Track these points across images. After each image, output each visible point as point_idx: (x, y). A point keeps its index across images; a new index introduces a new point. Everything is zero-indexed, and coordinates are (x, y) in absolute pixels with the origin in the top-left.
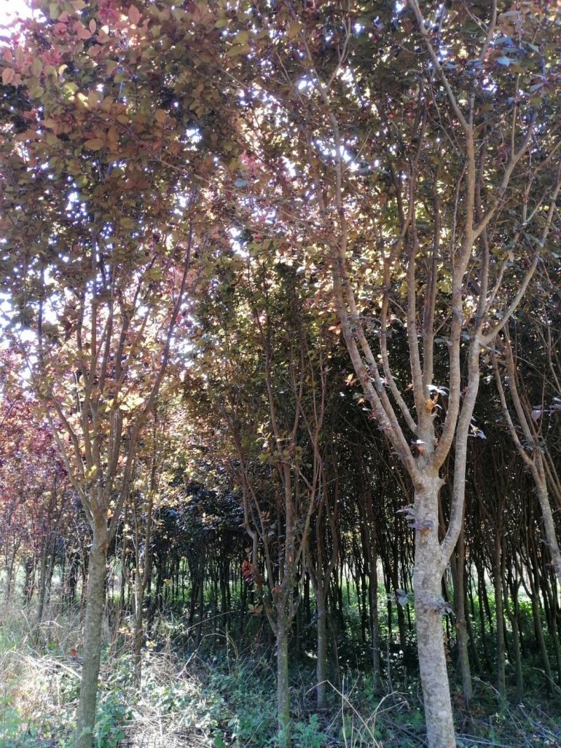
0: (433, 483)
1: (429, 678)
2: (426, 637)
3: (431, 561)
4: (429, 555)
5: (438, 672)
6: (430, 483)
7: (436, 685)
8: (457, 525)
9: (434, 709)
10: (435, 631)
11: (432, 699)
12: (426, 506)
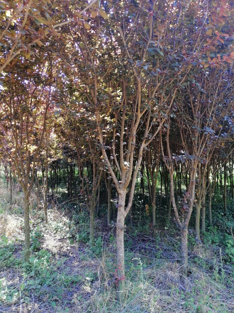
0: (124, 193)
1: (118, 246)
2: (118, 235)
3: (121, 215)
4: (121, 214)
5: (121, 245)
6: (123, 192)
7: (120, 248)
8: (130, 205)
9: (119, 253)
10: (121, 234)
11: (119, 251)
12: (121, 199)
